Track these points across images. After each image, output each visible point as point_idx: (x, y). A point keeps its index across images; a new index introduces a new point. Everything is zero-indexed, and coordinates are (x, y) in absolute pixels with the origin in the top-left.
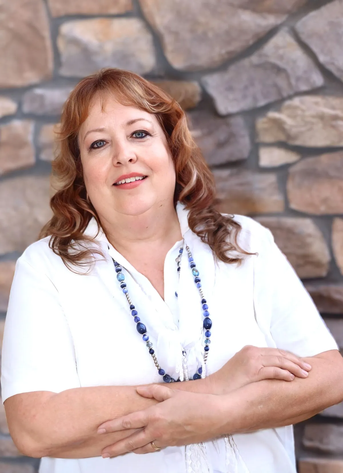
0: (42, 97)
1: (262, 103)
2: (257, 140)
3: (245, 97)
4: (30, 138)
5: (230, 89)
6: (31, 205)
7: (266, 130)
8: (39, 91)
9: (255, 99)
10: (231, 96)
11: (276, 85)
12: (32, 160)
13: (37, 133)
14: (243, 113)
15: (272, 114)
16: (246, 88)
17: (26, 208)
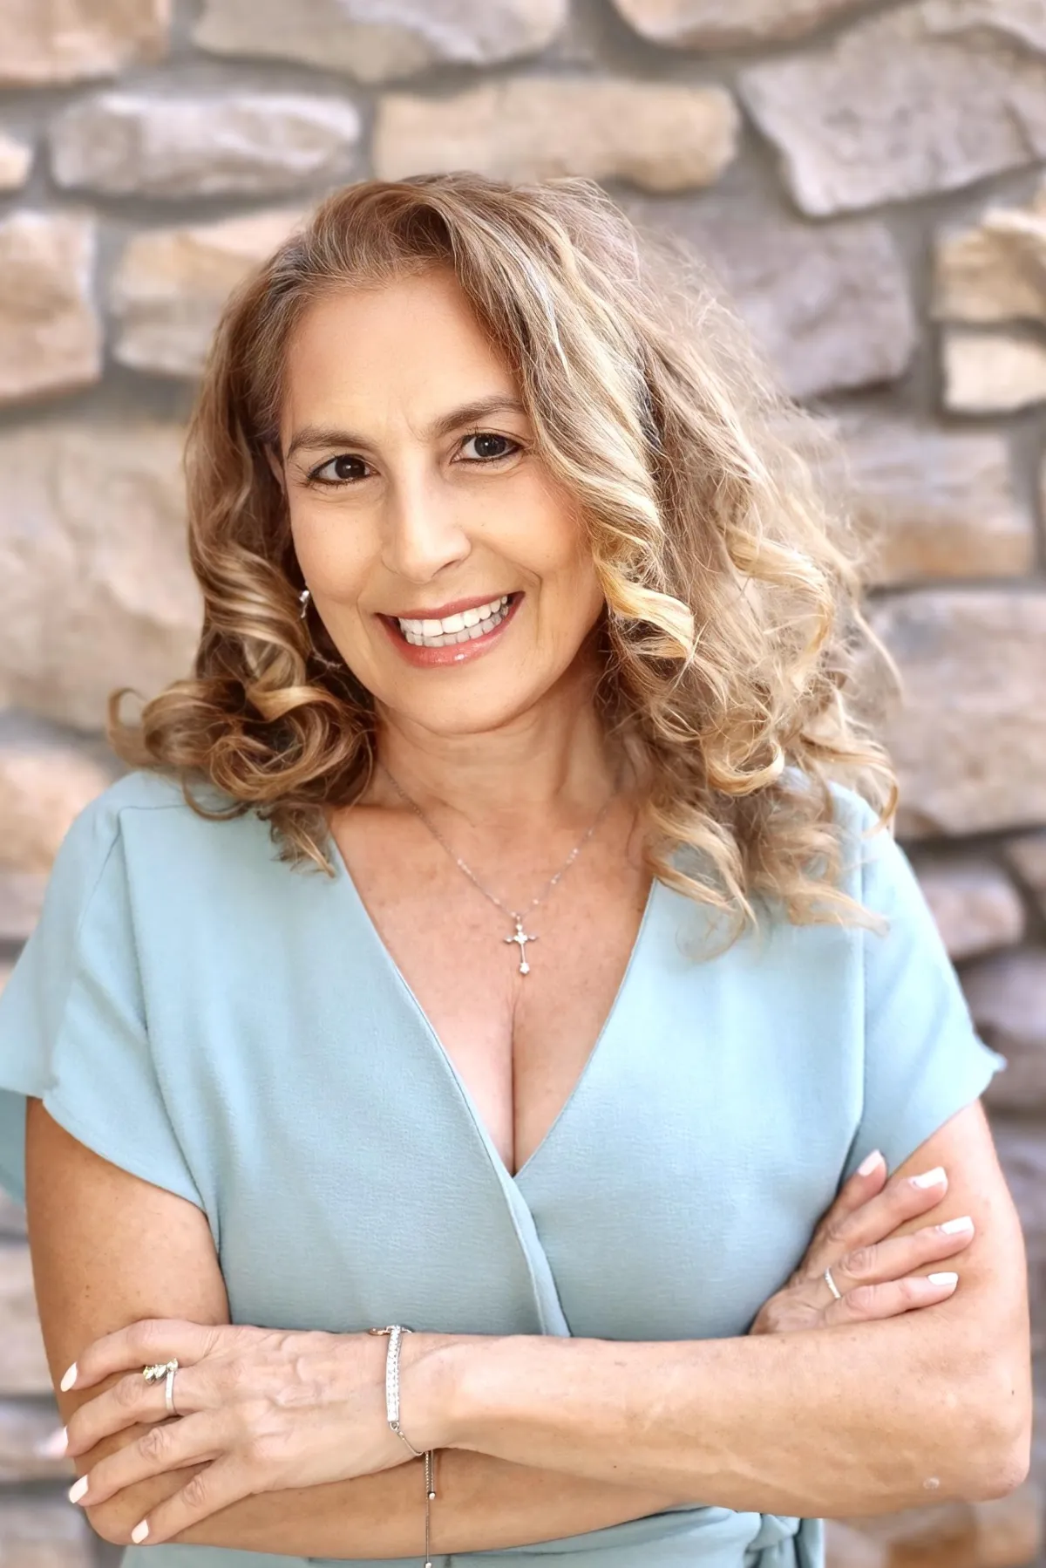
0: (132, 128)
1: (960, 175)
2: (937, 312)
3: (897, 151)
4: (81, 281)
5: (845, 119)
6: (80, 535)
7: (973, 275)
8: (119, 104)
9: (936, 160)
10: (848, 146)
11: (1011, 114)
12: (88, 367)
13: (107, 261)
14: (892, 211)
15: (1001, 217)
16: (902, 117)
17: (59, 546)
